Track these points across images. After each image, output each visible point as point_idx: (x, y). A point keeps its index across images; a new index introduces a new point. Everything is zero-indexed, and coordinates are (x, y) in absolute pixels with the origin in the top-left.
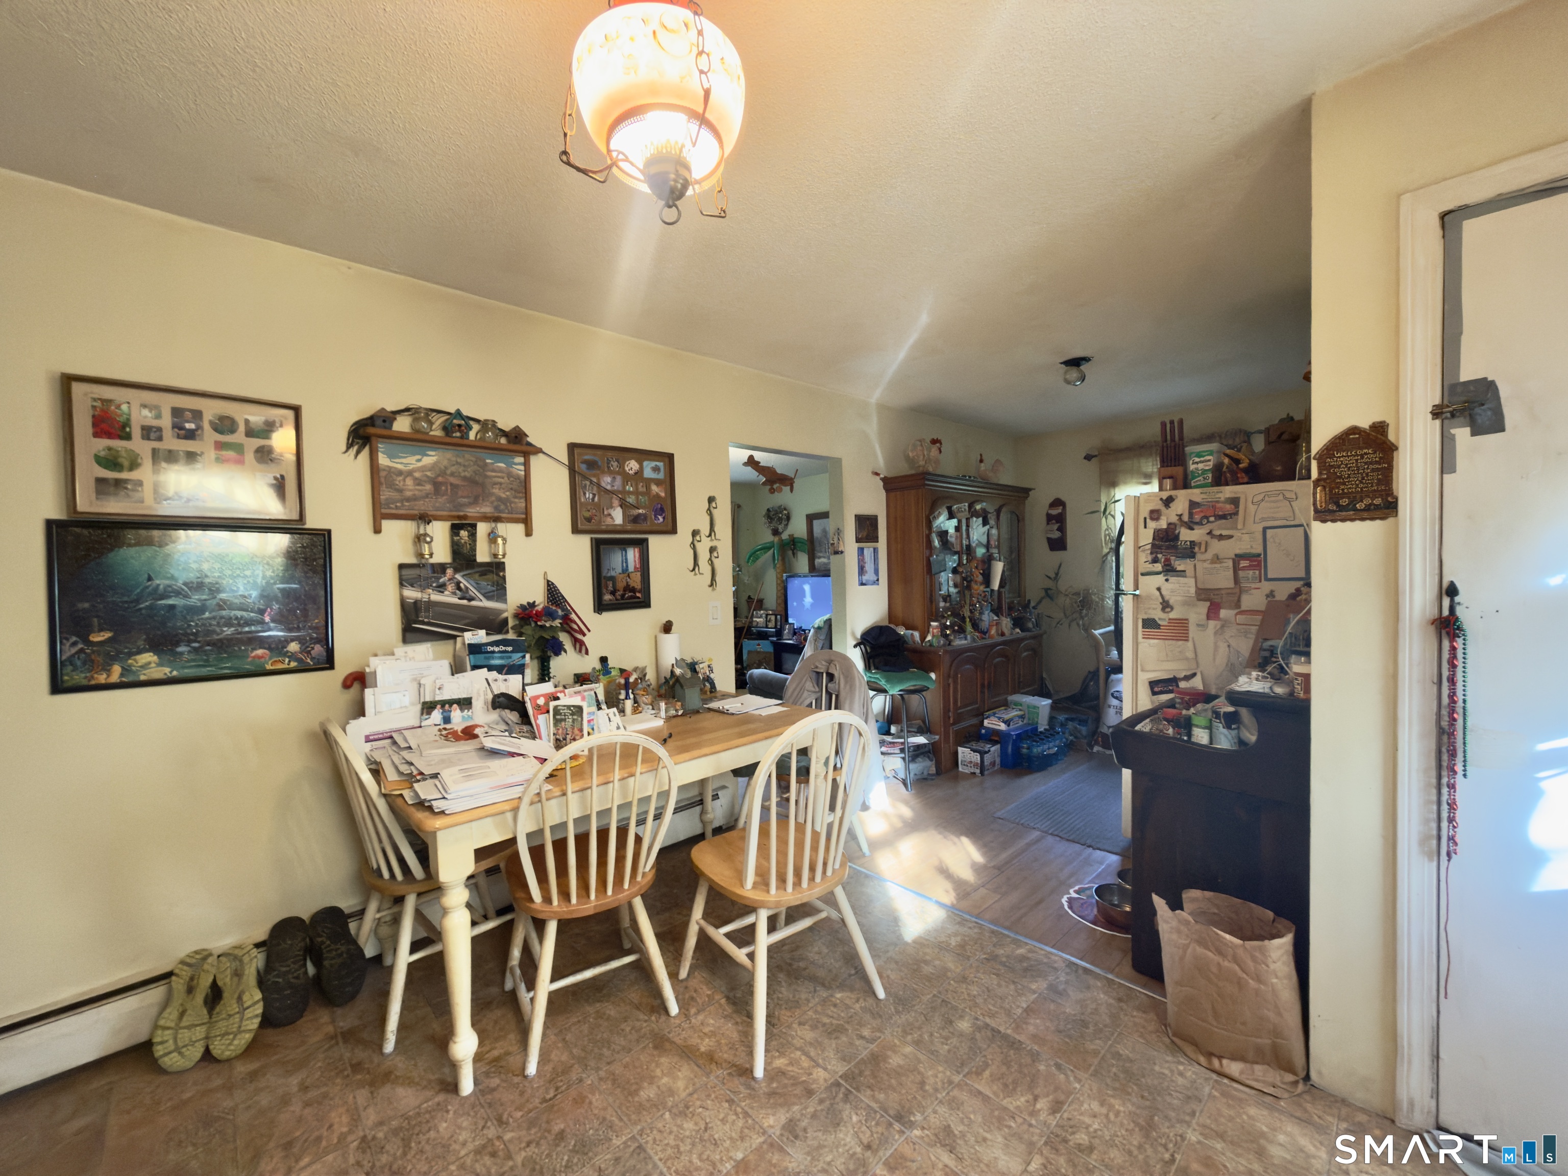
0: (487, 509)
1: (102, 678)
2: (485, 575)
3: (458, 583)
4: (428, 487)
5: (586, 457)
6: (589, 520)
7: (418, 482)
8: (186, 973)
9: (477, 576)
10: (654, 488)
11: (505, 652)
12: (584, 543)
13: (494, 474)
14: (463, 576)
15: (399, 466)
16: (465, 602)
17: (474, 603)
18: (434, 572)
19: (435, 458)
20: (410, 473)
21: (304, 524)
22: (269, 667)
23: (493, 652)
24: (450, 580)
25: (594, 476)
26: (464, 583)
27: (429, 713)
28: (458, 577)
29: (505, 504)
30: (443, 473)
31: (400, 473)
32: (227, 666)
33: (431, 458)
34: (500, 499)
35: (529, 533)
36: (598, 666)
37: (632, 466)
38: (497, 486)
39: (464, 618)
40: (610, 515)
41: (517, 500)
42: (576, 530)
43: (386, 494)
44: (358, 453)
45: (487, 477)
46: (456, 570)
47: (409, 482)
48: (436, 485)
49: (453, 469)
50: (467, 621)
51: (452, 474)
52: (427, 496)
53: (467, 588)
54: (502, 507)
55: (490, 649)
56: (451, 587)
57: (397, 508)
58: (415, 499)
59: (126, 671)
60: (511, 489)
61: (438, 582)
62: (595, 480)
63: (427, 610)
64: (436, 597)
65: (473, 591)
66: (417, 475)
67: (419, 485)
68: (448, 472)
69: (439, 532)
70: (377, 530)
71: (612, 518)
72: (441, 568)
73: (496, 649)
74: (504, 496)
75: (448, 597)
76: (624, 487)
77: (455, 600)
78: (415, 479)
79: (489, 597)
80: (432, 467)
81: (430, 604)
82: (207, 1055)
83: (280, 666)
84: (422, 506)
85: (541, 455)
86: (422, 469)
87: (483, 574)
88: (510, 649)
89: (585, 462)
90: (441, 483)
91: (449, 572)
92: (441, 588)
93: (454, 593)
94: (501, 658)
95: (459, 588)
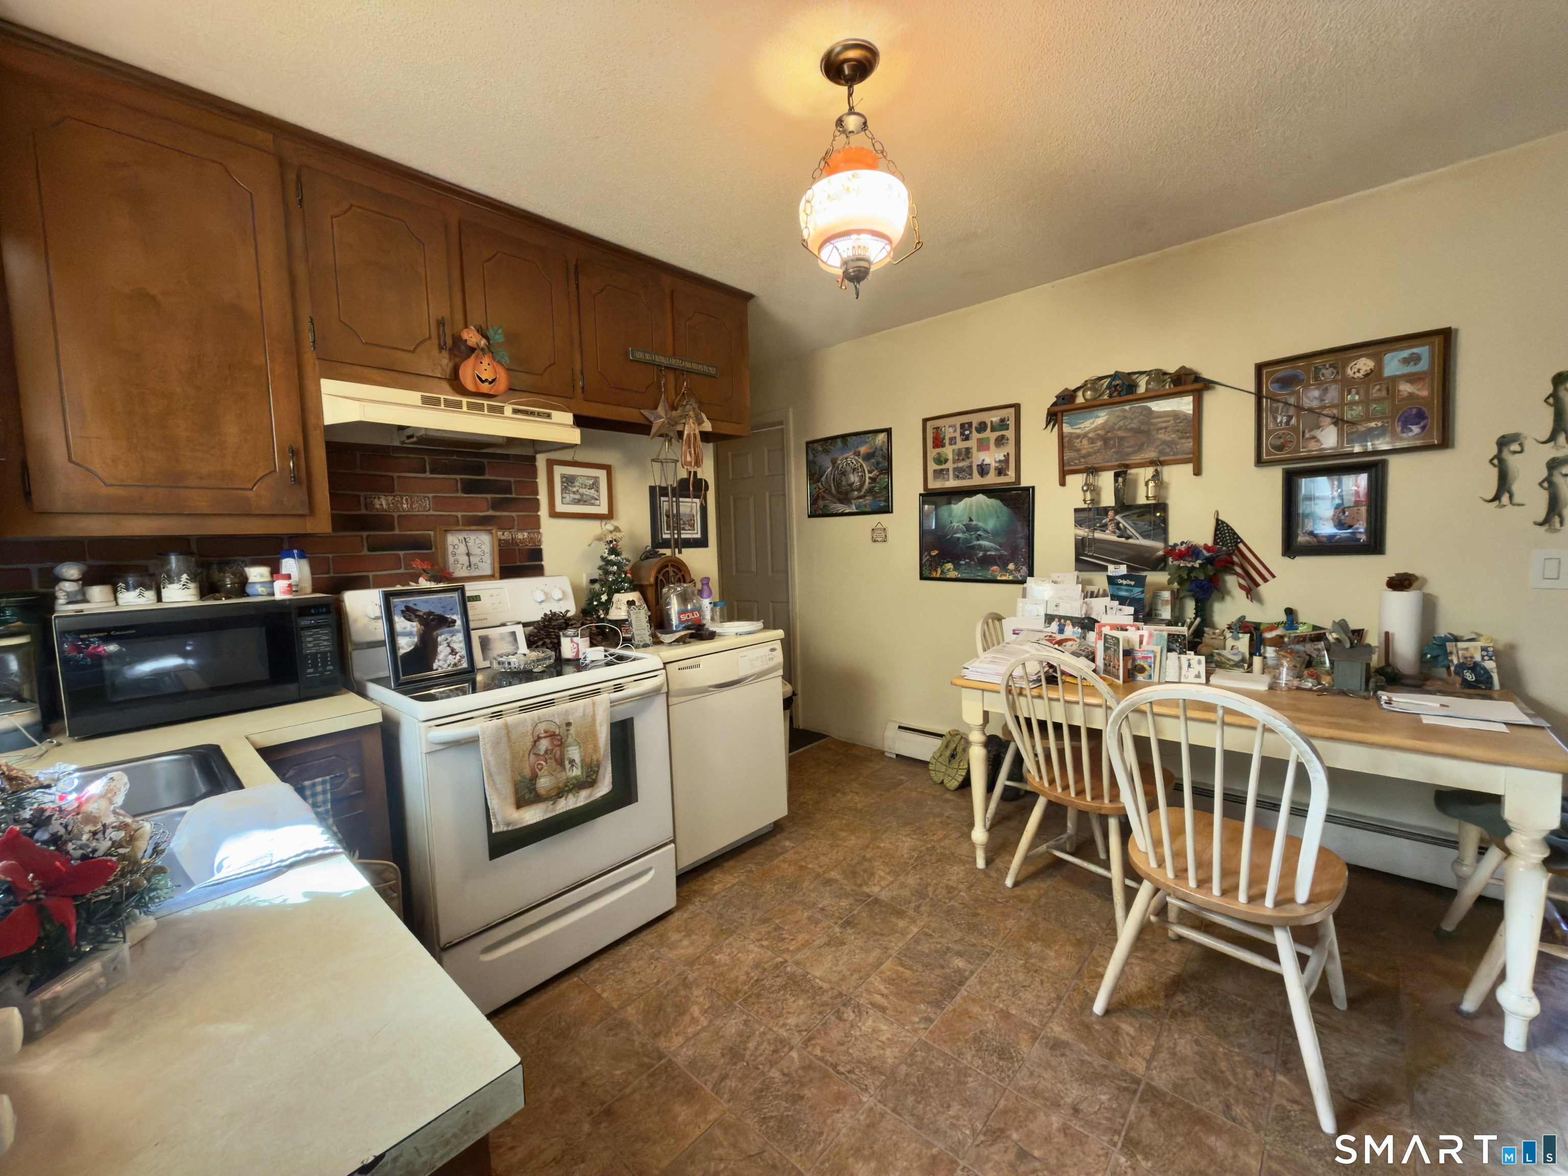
0: (1151, 454)
1: (934, 575)
2: (1143, 515)
3: (1118, 523)
4: (1099, 443)
5: (1278, 375)
6: (1280, 448)
7: (1092, 441)
8: (948, 737)
9: (1135, 517)
10: (1405, 388)
11: (1129, 585)
12: (1274, 476)
13: (1160, 420)
14: (1123, 517)
15: (1079, 431)
16: (1123, 540)
17: (1131, 541)
18: (1098, 514)
19: (1105, 418)
20: (1085, 435)
21: (1019, 483)
22: (999, 578)
23: (1122, 584)
24: (1110, 520)
25: (1291, 394)
26: (1123, 523)
27: (1050, 623)
28: (1118, 518)
29: (1169, 446)
30: (1112, 430)
31: (1078, 436)
32: (980, 574)
33: (1101, 418)
34: (1164, 443)
35: (1198, 472)
36: (1283, 618)
37: (1364, 365)
38: (1163, 431)
39: (1121, 553)
40: (1314, 437)
41: (1183, 441)
42: (1260, 462)
43: (1068, 455)
44: (1054, 426)
45: (1152, 424)
46: (1116, 513)
47: (1085, 442)
48: (1106, 440)
49: (1121, 423)
50: (1124, 557)
51: (1119, 429)
52: (1099, 451)
53: (1126, 528)
54: (1168, 450)
55: (1120, 581)
56: (1111, 527)
57: (1076, 464)
58: (1089, 454)
59: (942, 572)
60: (1178, 431)
61: (1101, 522)
62: (1292, 400)
63: (1090, 546)
64: (1098, 535)
65: (1131, 530)
66: (1090, 435)
67: (1092, 443)
68: (1116, 427)
69: (1106, 481)
70: (1063, 483)
71: (1318, 441)
72: (1106, 510)
73: (1124, 582)
74: (1169, 439)
75: (1108, 536)
76: (1343, 398)
77: (1114, 538)
78: (1090, 438)
79: (1145, 536)
80: (1103, 426)
81: (1095, 540)
82: (942, 782)
83: (1004, 578)
84: (1094, 461)
85: (1218, 387)
86: (1094, 430)
87: (1140, 515)
88: (1133, 583)
89: (1277, 381)
90: (1110, 439)
91: (1111, 513)
92: (1103, 528)
93: (1114, 532)
94: (1127, 591)
95: (1118, 528)
